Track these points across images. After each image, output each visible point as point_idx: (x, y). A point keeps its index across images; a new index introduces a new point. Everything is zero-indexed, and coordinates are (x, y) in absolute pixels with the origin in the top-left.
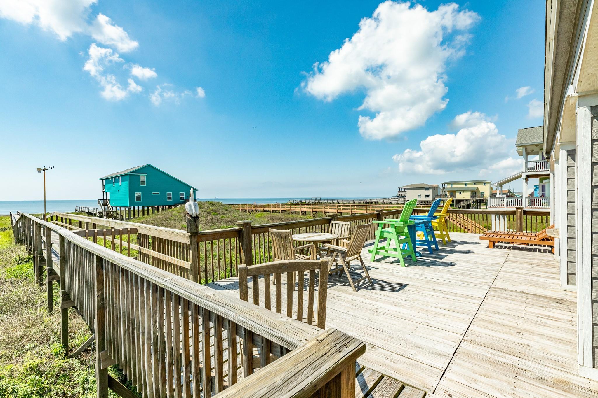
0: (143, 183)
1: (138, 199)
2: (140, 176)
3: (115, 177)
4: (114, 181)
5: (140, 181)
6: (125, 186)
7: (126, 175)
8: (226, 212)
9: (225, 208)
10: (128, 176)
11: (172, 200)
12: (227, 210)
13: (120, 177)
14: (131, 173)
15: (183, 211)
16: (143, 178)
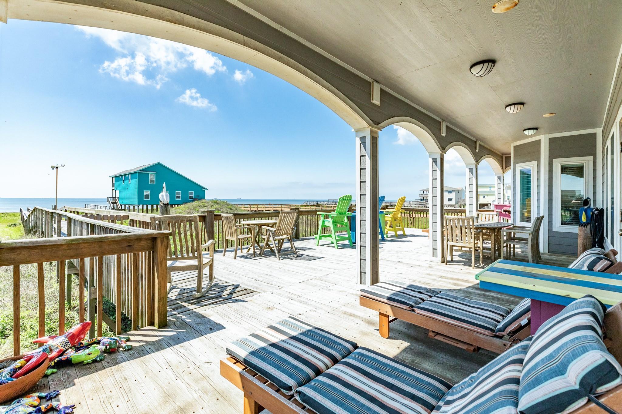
0: (152, 181)
1: (147, 197)
2: (149, 174)
3: (125, 175)
4: (123, 179)
5: (149, 179)
6: (134, 183)
7: (136, 173)
8: (229, 210)
9: (229, 207)
10: (138, 173)
11: (181, 199)
12: (231, 209)
13: (130, 175)
14: (141, 171)
15: (187, 209)
16: (152, 176)
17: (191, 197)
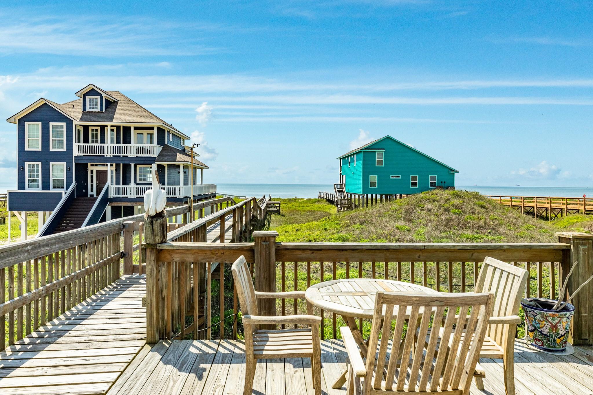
0: (380, 162)
1: (373, 184)
2: (376, 152)
3: (351, 156)
4: (349, 161)
5: (376, 160)
6: (358, 166)
7: (360, 152)
10: (362, 152)
11: (418, 187)
13: (355, 155)
14: (365, 149)
16: (380, 156)
17: (433, 184)
